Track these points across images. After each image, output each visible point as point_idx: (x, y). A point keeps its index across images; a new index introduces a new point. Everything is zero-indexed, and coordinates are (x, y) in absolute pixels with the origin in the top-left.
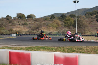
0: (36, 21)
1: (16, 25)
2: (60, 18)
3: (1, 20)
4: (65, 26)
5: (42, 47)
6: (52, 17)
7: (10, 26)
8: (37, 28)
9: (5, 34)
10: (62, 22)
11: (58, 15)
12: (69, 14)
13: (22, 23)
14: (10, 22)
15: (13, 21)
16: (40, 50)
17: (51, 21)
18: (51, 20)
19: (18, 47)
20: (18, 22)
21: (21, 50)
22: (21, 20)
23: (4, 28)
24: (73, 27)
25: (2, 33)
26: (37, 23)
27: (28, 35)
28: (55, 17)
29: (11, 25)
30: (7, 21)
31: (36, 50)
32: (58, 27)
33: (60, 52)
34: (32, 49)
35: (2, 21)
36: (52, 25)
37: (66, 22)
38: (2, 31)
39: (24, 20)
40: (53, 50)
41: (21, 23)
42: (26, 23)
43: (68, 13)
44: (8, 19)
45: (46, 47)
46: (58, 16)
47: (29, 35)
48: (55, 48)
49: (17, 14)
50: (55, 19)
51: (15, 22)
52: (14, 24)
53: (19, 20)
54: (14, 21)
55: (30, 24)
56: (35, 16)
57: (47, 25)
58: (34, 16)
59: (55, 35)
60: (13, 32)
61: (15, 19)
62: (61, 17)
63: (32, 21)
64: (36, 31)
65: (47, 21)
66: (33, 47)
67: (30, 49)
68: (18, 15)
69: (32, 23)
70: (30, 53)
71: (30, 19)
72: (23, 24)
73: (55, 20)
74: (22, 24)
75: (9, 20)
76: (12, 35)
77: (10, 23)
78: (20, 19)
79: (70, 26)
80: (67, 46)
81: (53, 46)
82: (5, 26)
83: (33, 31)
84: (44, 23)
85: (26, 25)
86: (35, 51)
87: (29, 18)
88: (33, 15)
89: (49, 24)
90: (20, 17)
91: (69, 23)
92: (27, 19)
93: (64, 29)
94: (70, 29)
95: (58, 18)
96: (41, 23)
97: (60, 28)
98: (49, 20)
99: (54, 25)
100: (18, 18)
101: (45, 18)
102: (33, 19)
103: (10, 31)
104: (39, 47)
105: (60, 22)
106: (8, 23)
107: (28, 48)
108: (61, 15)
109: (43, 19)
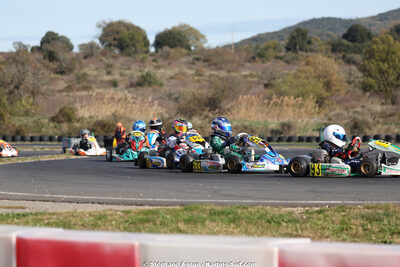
0: (205, 61)
1: (94, 86)
2: (341, 45)
3: (15, 61)
4: (366, 88)
5: (219, 208)
6: (297, 39)
7: (60, 91)
8: (213, 104)
9: (32, 139)
10: (347, 67)
11: (330, 29)
12: (392, 24)
13: (131, 77)
14: (62, 73)
15: (77, 66)
16: (204, 226)
17: (287, 62)
18: (291, 55)
19: (81, 208)
20: (109, 69)
21: (94, 227)
22: (122, 60)
23: (26, 101)
25: (18, 132)
26: (210, 76)
28: (309, 43)
29: (69, 89)
30: (47, 67)
31: (181, 225)
32: (325, 94)
33: (313, 239)
34: (162, 224)
35: (20, 67)
36: (295, 82)
37: (372, 66)
38: (17, 121)
39: (142, 61)
40: (279, 223)
41: (121, 75)
43: (382, 17)
44: (51, 57)
45: (239, 211)
46: (328, 35)
48: (293, 212)
49: (99, 26)
50: (312, 51)
51: (90, 70)
52: (85, 84)
53: (111, 61)
54: (87, 65)
55: (172, 78)
56: (203, 37)
57: (266, 86)
58: (197, 35)
59: (309, 139)
60: (77, 125)
61: (92, 55)
62: (345, 42)
63: (186, 63)
64: (206, 117)
65: (269, 63)
66: (169, 212)
67: (148, 221)
68: (104, 30)
69: (183, 74)
70: (137, 244)
71: (172, 50)
72: (135, 80)
73: (312, 57)
74: (127, 82)
75: (58, 60)
77: (65, 77)
78: (117, 51)
79: (397, 86)
80: (367, 203)
81: (286, 206)
82: (33, 94)
84: (251, 76)
85: (150, 84)
86: (180, 231)
87: (166, 48)
88: (191, 29)
89: (280, 80)
90: (116, 43)
91: (391, 71)
92: (157, 51)
93: (363, 106)
94: (393, 103)
95: (330, 47)
96: (234, 74)
97: (338, 103)
98: (281, 58)
99: (303, 85)
100: (110, 45)
101: (257, 47)
102: (188, 55)
103: (60, 122)
104: (204, 211)
105: (336, 69)
106: (53, 76)
107: (141, 217)
108: (345, 31)
109: (246, 49)
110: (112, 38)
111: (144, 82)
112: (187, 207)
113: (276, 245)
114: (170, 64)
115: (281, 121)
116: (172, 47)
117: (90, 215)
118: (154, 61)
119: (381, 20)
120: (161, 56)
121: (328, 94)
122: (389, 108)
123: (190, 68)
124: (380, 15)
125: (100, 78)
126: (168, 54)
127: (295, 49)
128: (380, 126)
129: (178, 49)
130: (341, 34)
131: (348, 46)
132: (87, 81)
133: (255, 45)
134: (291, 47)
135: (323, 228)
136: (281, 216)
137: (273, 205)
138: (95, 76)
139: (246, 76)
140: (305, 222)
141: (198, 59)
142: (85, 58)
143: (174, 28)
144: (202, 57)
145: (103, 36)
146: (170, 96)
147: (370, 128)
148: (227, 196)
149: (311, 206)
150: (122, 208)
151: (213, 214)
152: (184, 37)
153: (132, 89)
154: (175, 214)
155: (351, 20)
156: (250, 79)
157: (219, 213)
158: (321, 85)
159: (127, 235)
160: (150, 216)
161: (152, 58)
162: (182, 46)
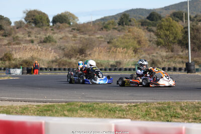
0: (78, 30)
1: (22, 42)
2: (146, 22)
4: (158, 44)
5: (85, 104)
6: (124, 19)
7: (6, 45)
8: (82, 52)
10: (149, 33)
11: (140, 14)
12: (171, 12)
13: (41, 38)
14: (5, 36)
15: (13, 32)
16: (77, 113)
17: (119, 31)
18: (121, 27)
19: (15, 104)
20: (29, 34)
21: (22, 113)
22: (36, 29)
24: (181, 46)
26: (81, 37)
27: (55, 69)
28: (130, 21)
29: (9, 44)
31: (66, 113)
33: (132, 119)
34: (56, 112)
36: (123, 41)
37: (162, 33)
39: (46, 30)
40: (115, 111)
41: (36, 37)
42: (49, 37)
43: (166, 8)
45: (95, 105)
46: (139, 17)
47: (59, 69)
48: (122, 106)
49: (24, 13)
50: (131, 25)
51: (20, 35)
52: (17, 41)
53: (30, 30)
54: (18, 32)
55: (61, 39)
56: (77, 18)
57: (108, 43)
58: (74, 17)
59: (130, 70)
60: (14, 62)
61: (21, 27)
62: (148, 21)
63: (68, 31)
64: (78, 58)
65: (109, 32)
66: (59, 106)
67: (49, 110)
68: (27, 14)
69: (66, 36)
70: (43, 122)
71: (61, 25)
72: (42, 40)
73: (132, 28)
74: (39, 41)
75: (3, 30)
76: (11, 72)
77: (7, 38)
78: (33, 25)
79: (174, 43)
80: (159, 101)
81: (118, 103)
83: (70, 58)
84: (101, 38)
85: (50, 41)
86: (65, 116)
87: (58, 24)
88: (71, 14)
89: (115, 40)
90: (33, 21)
91: (171, 35)
92: (53, 25)
93: (157, 53)
94: (172, 51)
95: (140, 23)
96: (92, 37)
97: (145, 51)
98: (116, 29)
99: (127, 43)
100: (30, 22)
101: (104, 23)
102: (69, 27)
103: (5, 61)
104: (77, 105)
105: (144, 34)
106: (1, 37)
107: (45, 108)
108: (148, 15)
109: (98, 24)
110: (31, 18)
111: (47, 40)
112: (68, 103)
113: (113, 122)
114: (60, 31)
115: (116, 60)
116: (61, 23)
117: (20, 107)
118: (52, 30)
119: (166, 10)
120: (56, 27)
121: (139, 47)
122: (170, 54)
123: (70, 34)
124: (165, 7)
125: (25, 39)
126: (59, 27)
127: (123, 24)
128: (165, 63)
129: (64, 24)
130: (146, 17)
131: (149, 23)
132: (18, 40)
133: (102, 22)
134: (121, 23)
135: (137, 114)
136: (116, 108)
137: (111, 102)
138: (22, 38)
139: (98, 38)
140: (128, 111)
141: (74, 29)
142: (17, 28)
143: (62, 14)
144: (76, 28)
145: (26, 17)
146: (60, 47)
147: (160, 64)
148: (89, 98)
149: (131, 103)
150: (36, 104)
151: (82, 107)
152: (67, 18)
153: (41, 44)
154: (63, 107)
155: (151, 10)
156: (100, 39)
157: (85, 107)
158: (136, 42)
159: (38, 117)
160: (50, 108)
161: (51, 29)
162: (66, 23)
